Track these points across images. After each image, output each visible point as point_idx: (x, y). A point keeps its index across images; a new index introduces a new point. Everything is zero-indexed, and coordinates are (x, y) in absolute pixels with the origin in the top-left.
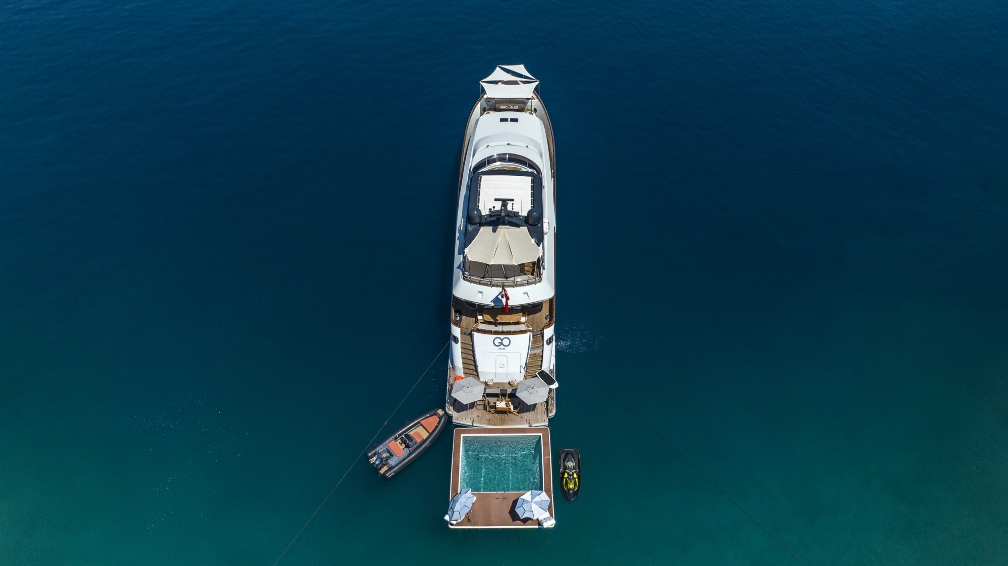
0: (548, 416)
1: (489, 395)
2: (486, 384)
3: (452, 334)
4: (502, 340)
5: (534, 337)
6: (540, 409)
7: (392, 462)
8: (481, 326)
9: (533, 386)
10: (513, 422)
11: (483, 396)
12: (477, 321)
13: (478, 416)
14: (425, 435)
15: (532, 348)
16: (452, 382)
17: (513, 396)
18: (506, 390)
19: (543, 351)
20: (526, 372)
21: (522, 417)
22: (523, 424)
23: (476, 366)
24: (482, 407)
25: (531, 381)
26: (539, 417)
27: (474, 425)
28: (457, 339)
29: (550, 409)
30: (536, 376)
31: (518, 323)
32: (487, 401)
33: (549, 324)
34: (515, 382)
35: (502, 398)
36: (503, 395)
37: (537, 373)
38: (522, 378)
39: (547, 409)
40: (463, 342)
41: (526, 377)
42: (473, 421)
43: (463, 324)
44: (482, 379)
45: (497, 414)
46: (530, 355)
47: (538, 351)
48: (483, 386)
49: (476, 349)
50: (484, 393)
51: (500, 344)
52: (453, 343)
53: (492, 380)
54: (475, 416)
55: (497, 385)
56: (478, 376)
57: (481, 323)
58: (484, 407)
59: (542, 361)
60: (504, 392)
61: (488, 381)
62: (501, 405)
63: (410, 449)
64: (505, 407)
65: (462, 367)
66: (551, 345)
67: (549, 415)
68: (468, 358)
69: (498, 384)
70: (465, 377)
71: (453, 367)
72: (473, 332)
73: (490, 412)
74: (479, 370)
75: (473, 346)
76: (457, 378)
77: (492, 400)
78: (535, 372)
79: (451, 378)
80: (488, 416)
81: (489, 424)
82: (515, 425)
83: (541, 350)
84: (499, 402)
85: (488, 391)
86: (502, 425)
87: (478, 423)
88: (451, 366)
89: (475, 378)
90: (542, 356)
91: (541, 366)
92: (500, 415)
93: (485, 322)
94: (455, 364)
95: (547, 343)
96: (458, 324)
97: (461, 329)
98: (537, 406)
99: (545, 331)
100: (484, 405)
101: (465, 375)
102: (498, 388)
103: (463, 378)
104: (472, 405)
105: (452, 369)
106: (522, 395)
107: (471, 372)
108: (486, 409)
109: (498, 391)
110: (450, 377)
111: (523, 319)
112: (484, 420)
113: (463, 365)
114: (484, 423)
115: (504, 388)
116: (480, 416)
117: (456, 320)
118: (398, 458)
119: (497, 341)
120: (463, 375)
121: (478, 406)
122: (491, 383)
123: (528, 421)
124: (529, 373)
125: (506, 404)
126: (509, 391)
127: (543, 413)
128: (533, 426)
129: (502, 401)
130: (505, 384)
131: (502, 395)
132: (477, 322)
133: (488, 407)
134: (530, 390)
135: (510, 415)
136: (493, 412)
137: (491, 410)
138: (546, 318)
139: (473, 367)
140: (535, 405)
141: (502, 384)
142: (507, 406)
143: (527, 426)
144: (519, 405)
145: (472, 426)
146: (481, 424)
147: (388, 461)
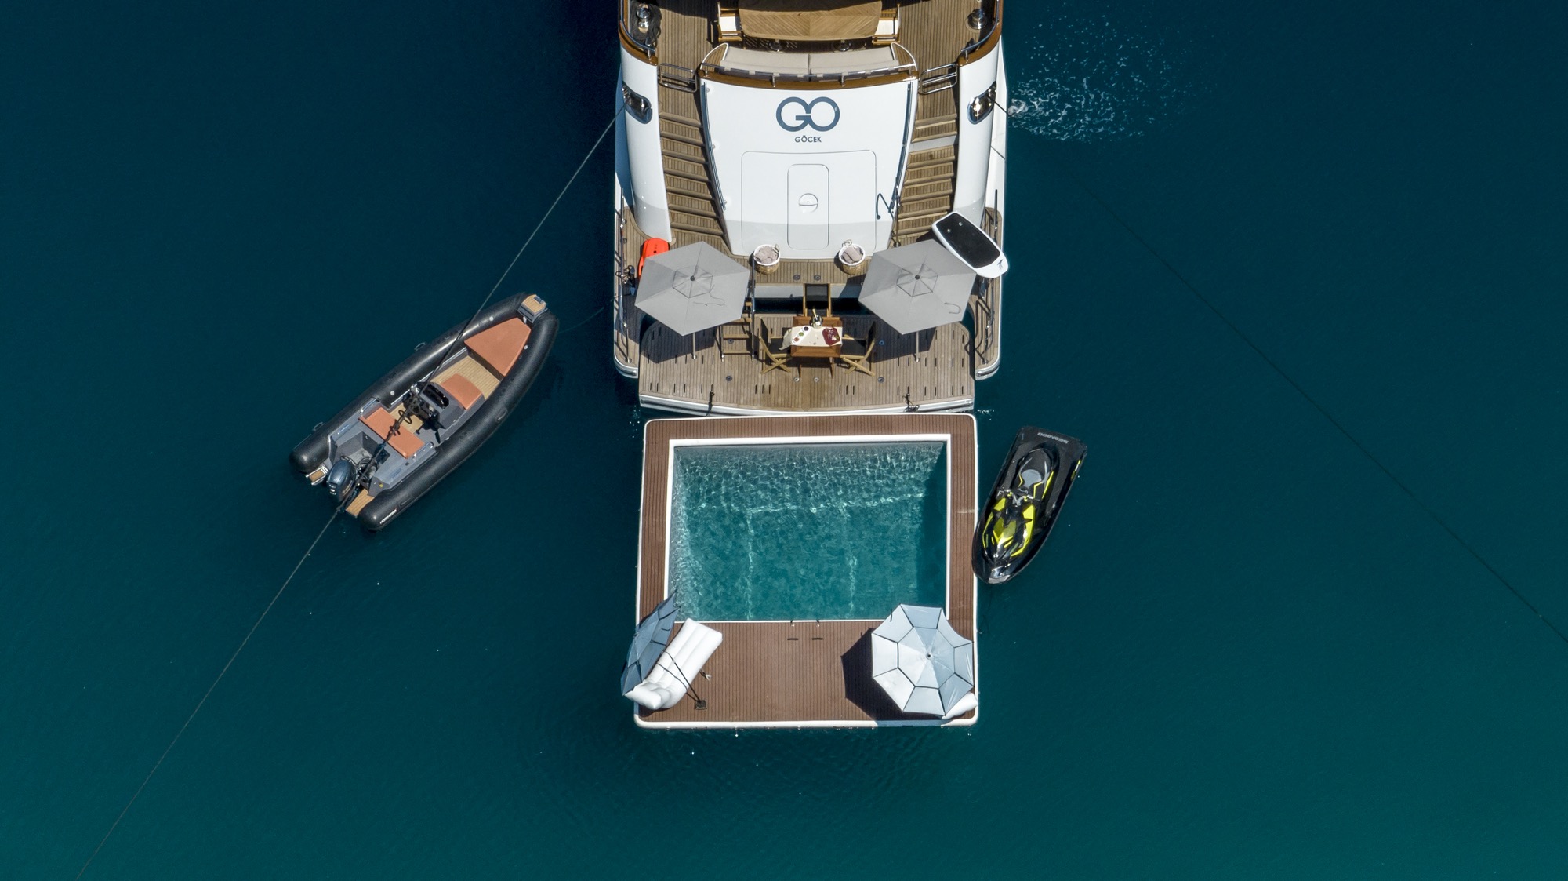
0: (973, 373)
1: (766, 305)
2: (752, 262)
3: (627, 88)
4: (808, 108)
5: (922, 93)
6: (950, 348)
7: (387, 475)
8: (734, 59)
9: (916, 270)
10: (852, 395)
11: (746, 310)
12: (715, 37)
13: (729, 378)
14: (487, 384)
15: (916, 134)
16: (630, 261)
17: (849, 307)
18: (827, 286)
19: (956, 145)
20: (896, 219)
21: (882, 380)
22: (886, 402)
23: (716, 204)
24: (742, 346)
25: (914, 253)
26: (944, 378)
27: (715, 408)
28: (647, 104)
29: (982, 349)
30: (930, 235)
31: (867, 43)
32: (758, 326)
33: (982, 45)
34: (856, 256)
35: (810, 314)
36: (814, 303)
37: (934, 227)
38: (883, 243)
39: (972, 351)
40: (669, 115)
41: (896, 239)
42: (711, 395)
43: (665, 46)
44: (740, 248)
45: (795, 369)
46: (913, 159)
47: (939, 145)
48: (745, 274)
49: (716, 141)
50: (748, 300)
51: (801, 122)
52: (632, 121)
53: (776, 250)
54: (717, 380)
55: (791, 269)
56: (724, 236)
57: (733, 44)
58: (749, 347)
59: (954, 180)
60: (820, 292)
61: (762, 256)
62: (808, 336)
63: (441, 432)
64: (822, 343)
65: (666, 208)
66: (986, 121)
67: (979, 371)
68: (689, 173)
69: (799, 264)
70: (679, 243)
71: (631, 207)
72: (703, 81)
73: (769, 361)
74: (728, 215)
75: (703, 131)
76: (649, 249)
77: (774, 321)
78: (931, 221)
79: (627, 247)
80: (764, 377)
81: (767, 404)
82: (858, 406)
83: (950, 141)
84: (800, 329)
85: (764, 291)
86: (812, 406)
87: (726, 402)
88: (626, 204)
89: (713, 244)
90: (955, 163)
91: (952, 196)
92: (805, 370)
93: (747, 42)
94: (642, 197)
95: (972, 113)
96: (645, 50)
97: (659, 70)
98: (934, 342)
99: (967, 72)
100: (749, 341)
101: (676, 236)
102: (797, 278)
103: (669, 247)
104: (707, 338)
105: (628, 215)
106: (878, 301)
107: (696, 223)
108: (757, 354)
109: (797, 290)
110: (622, 241)
111: (886, 27)
112: (748, 392)
113: (670, 200)
114: (750, 403)
115: (817, 278)
116: (736, 374)
117: (637, 35)
118: (404, 460)
119: (791, 113)
120: (669, 236)
121: (725, 344)
122: (771, 264)
123: (903, 392)
124: (908, 224)
125: (825, 333)
126: (836, 290)
127: (958, 363)
128: (923, 407)
129: (811, 323)
130: (822, 264)
131: (810, 305)
132: (716, 43)
133: (762, 345)
134: (910, 284)
135: (840, 371)
136: (780, 362)
137: (773, 356)
138: (972, 24)
139: (706, 207)
140: (927, 337)
141: (811, 264)
142: (828, 341)
143: (898, 410)
144: (871, 334)
145: (709, 412)
146: (739, 405)
147: (372, 475)
